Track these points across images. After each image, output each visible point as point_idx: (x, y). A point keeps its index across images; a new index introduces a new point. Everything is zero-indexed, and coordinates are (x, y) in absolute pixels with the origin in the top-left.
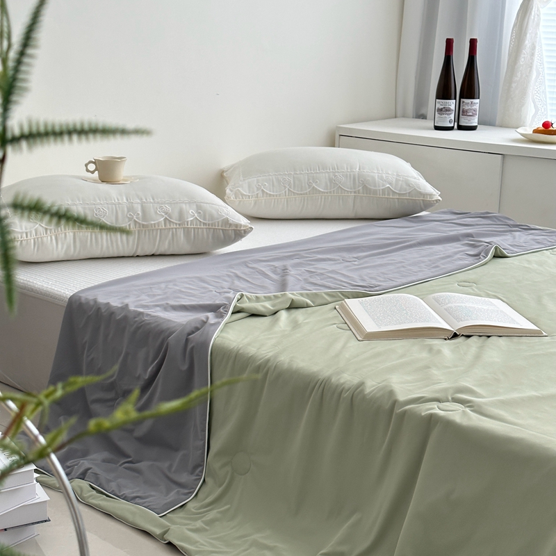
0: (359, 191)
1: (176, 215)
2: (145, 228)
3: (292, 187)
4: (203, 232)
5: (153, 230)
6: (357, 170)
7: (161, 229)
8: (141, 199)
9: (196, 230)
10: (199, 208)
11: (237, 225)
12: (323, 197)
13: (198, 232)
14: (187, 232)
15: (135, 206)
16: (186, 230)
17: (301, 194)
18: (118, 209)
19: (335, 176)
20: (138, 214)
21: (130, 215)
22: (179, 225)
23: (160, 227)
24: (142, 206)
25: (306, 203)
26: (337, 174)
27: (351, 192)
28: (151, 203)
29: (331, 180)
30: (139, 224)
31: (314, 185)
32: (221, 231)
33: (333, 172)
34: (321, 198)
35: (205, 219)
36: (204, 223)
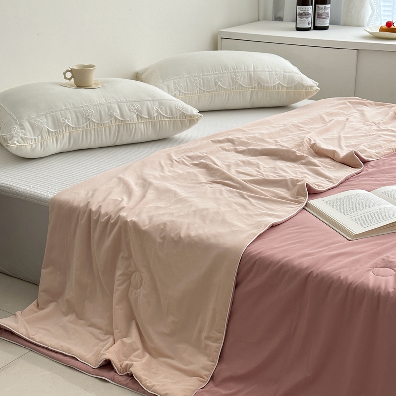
0: (255, 87)
1: (145, 112)
2: (123, 123)
3: (202, 86)
4: (166, 124)
5: (129, 124)
6: (253, 69)
7: (135, 123)
8: (116, 100)
9: (161, 123)
10: (161, 104)
11: (190, 116)
12: (227, 93)
13: (162, 123)
14: (154, 125)
15: (113, 105)
16: (153, 123)
17: (210, 92)
18: (100, 108)
19: (236, 75)
20: (117, 112)
21: (111, 113)
22: (148, 119)
23: (135, 122)
24: (118, 106)
25: (213, 99)
26: (237, 74)
27: (249, 88)
28: (124, 102)
29: (232, 79)
30: (119, 120)
31: (219, 83)
32: (179, 122)
33: (234, 72)
34: (226, 94)
35: (166, 114)
36: (166, 117)
